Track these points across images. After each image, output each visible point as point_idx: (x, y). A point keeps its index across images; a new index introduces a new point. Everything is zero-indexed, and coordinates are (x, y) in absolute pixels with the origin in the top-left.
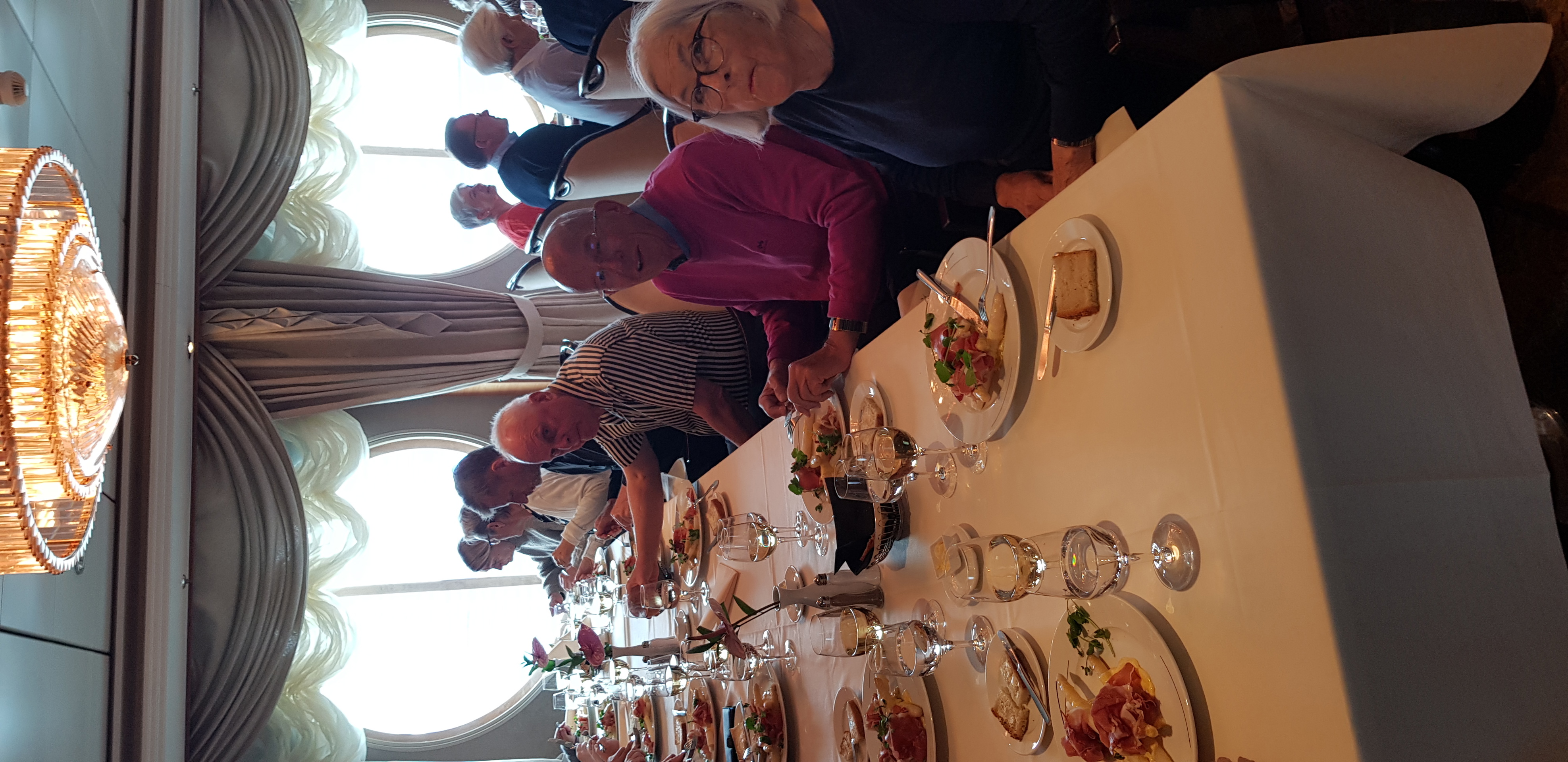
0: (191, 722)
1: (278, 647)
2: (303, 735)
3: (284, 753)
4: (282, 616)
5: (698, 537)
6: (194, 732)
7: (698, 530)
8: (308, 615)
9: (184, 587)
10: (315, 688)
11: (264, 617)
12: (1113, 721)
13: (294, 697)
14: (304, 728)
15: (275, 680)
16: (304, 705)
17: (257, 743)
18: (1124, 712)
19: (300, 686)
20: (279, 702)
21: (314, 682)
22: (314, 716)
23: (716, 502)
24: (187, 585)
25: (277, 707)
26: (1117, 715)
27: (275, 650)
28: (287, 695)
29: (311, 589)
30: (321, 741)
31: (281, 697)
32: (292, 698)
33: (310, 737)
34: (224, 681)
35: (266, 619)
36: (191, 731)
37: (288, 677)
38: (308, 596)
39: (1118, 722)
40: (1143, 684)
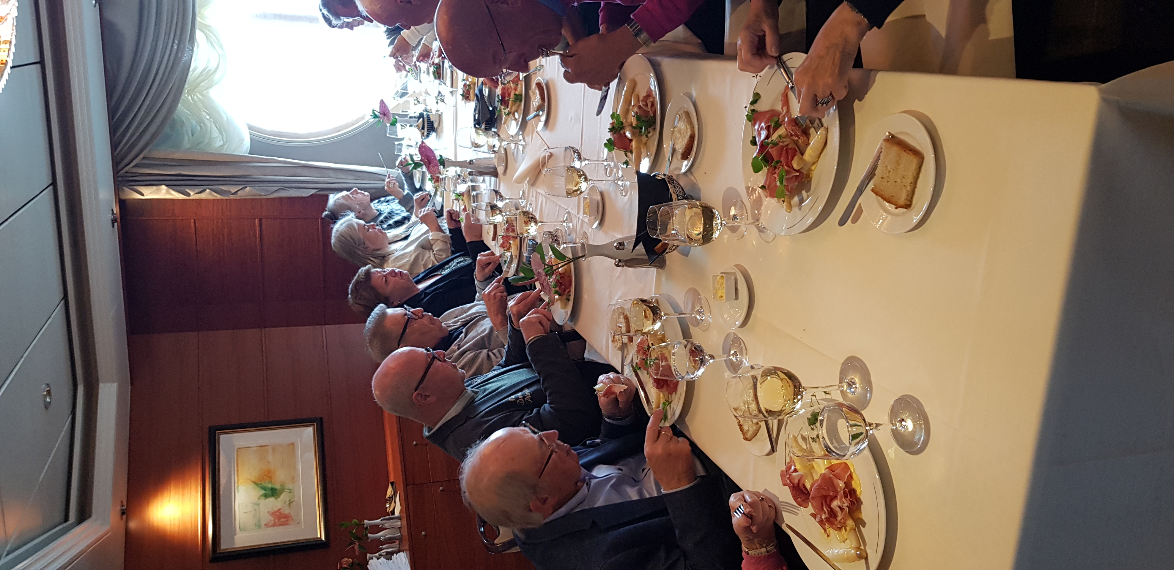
0: (112, 111)
1: (177, 58)
2: (201, 126)
3: (186, 137)
4: (178, 33)
5: (521, 101)
6: (115, 120)
7: (521, 95)
8: (199, 34)
9: (95, 6)
10: (207, 92)
11: (163, 35)
12: (825, 509)
13: (191, 97)
14: (201, 122)
15: (176, 85)
16: (200, 105)
17: (167, 130)
18: (835, 504)
19: (196, 90)
20: (181, 101)
21: (207, 88)
22: (208, 114)
23: (539, 85)
24: (97, 5)
25: (180, 105)
26: (828, 503)
27: (174, 62)
28: (186, 96)
29: (200, 13)
30: (215, 133)
31: (183, 97)
32: (190, 97)
33: (206, 130)
34: (135, 83)
35: (165, 36)
36: (113, 119)
37: (187, 83)
38: (198, 19)
39: (828, 510)
40: (853, 483)
